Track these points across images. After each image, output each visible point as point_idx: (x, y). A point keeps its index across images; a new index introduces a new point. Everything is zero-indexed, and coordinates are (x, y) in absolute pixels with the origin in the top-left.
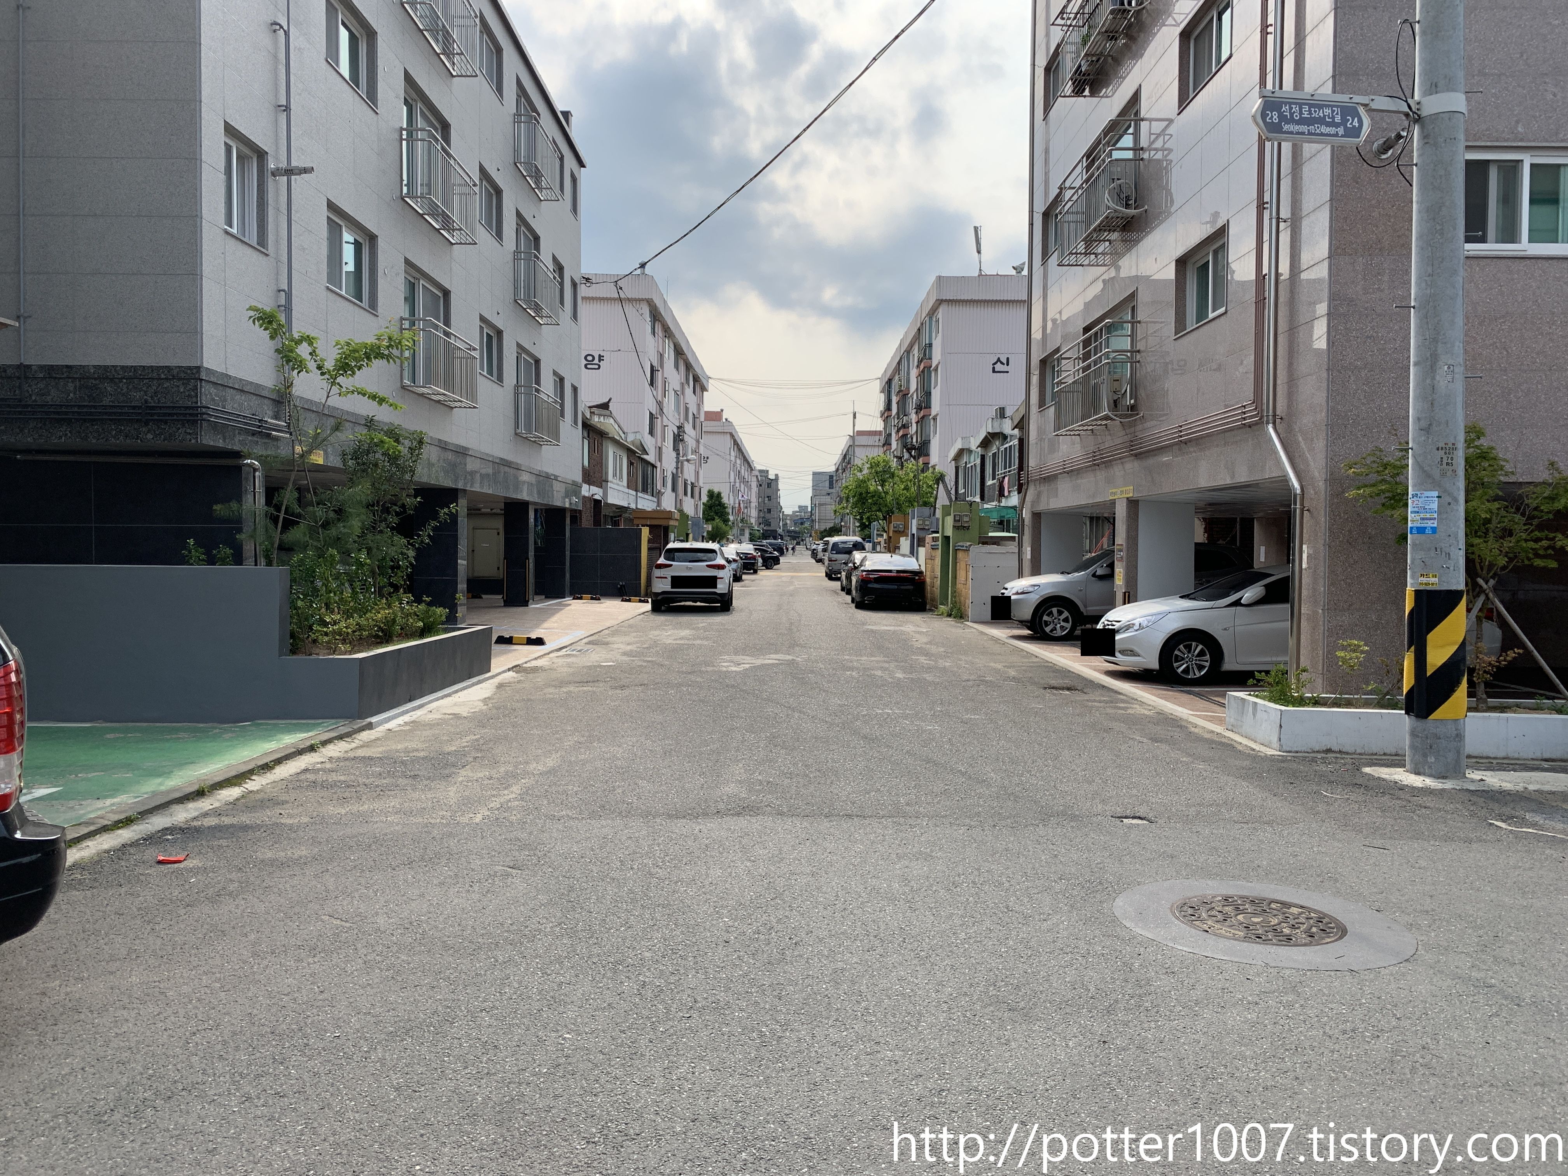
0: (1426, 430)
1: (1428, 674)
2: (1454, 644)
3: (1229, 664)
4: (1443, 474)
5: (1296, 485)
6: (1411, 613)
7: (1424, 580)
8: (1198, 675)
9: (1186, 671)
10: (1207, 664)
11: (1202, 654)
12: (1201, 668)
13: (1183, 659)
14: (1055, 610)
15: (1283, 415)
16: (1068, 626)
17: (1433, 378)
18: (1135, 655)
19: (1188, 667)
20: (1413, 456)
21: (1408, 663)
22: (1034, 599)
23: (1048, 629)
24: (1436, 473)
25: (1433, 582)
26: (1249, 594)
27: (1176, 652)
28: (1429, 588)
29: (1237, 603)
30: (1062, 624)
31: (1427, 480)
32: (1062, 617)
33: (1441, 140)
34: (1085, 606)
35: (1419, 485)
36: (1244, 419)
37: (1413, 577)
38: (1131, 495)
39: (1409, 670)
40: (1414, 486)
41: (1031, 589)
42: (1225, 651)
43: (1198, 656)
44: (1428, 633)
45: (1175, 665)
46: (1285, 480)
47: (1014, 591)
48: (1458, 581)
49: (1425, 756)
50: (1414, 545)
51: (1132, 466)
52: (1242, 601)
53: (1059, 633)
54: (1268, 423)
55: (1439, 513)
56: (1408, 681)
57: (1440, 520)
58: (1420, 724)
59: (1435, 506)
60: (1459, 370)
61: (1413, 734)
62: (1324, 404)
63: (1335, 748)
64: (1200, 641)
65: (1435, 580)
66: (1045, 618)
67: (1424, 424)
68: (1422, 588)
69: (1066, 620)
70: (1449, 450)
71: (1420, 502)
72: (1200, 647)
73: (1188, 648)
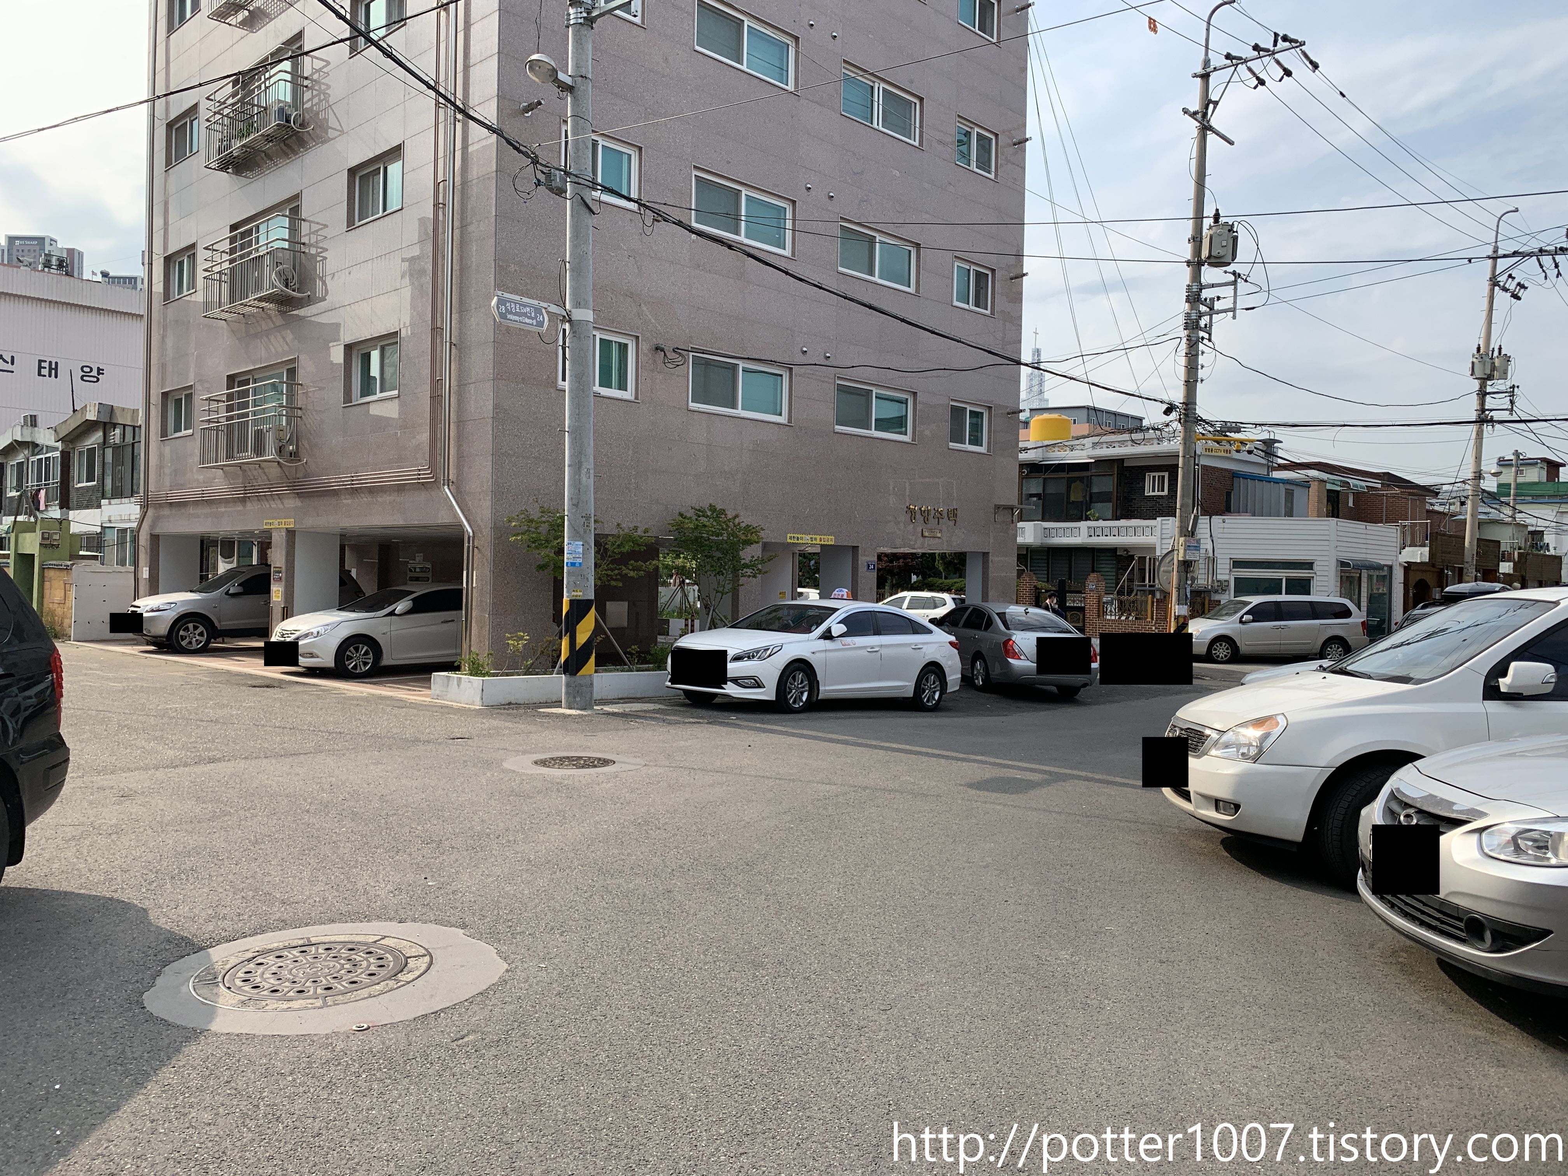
0: (575, 505)
1: (577, 649)
2: (588, 631)
3: (386, 661)
4: (585, 532)
5: (470, 530)
6: (567, 613)
7: (575, 593)
8: (364, 670)
9: (355, 667)
10: (371, 661)
11: (366, 653)
12: (365, 664)
13: (352, 658)
14: (191, 626)
15: (455, 480)
16: (204, 639)
17: (580, 475)
18: (313, 657)
19: (356, 665)
20: (568, 520)
21: (565, 643)
22: (171, 616)
23: (184, 643)
24: (581, 531)
25: (579, 595)
26: (401, 607)
27: (348, 653)
28: (578, 598)
29: (392, 613)
30: (198, 637)
31: (576, 535)
32: (197, 632)
33: (582, 336)
34: (220, 622)
35: (573, 538)
36: (419, 479)
37: (568, 592)
38: (292, 526)
39: (566, 649)
40: (569, 538)
41: (166, 607)
42: (384, 651)
43: (364, 655)
44: (578, 624)
45: (347, 663)
46: (461, 526)
47: (148, 608)
48: (591, 596)
49: (575, 697)
50: (568, 573)
51: (292, 503)
52: (396, 612)
53: (194, 646)
54: (444, 485)
55: (583, 554)
56: (565, 653)
57: (583, 558)
58: (573, 679)
59: (581, 550)
60: (592, 471)
61: (568, 685)
62: (490, 477)
63: (513, 702)
64: (364, 644)
65: (581, 594)
66: (182, 633)
67: (575, 502)
68: (574, 598)
69: (201, 634)
70: (588, 518)
71: (572, 548)
72: (365, 648)
73: (357, 649)
